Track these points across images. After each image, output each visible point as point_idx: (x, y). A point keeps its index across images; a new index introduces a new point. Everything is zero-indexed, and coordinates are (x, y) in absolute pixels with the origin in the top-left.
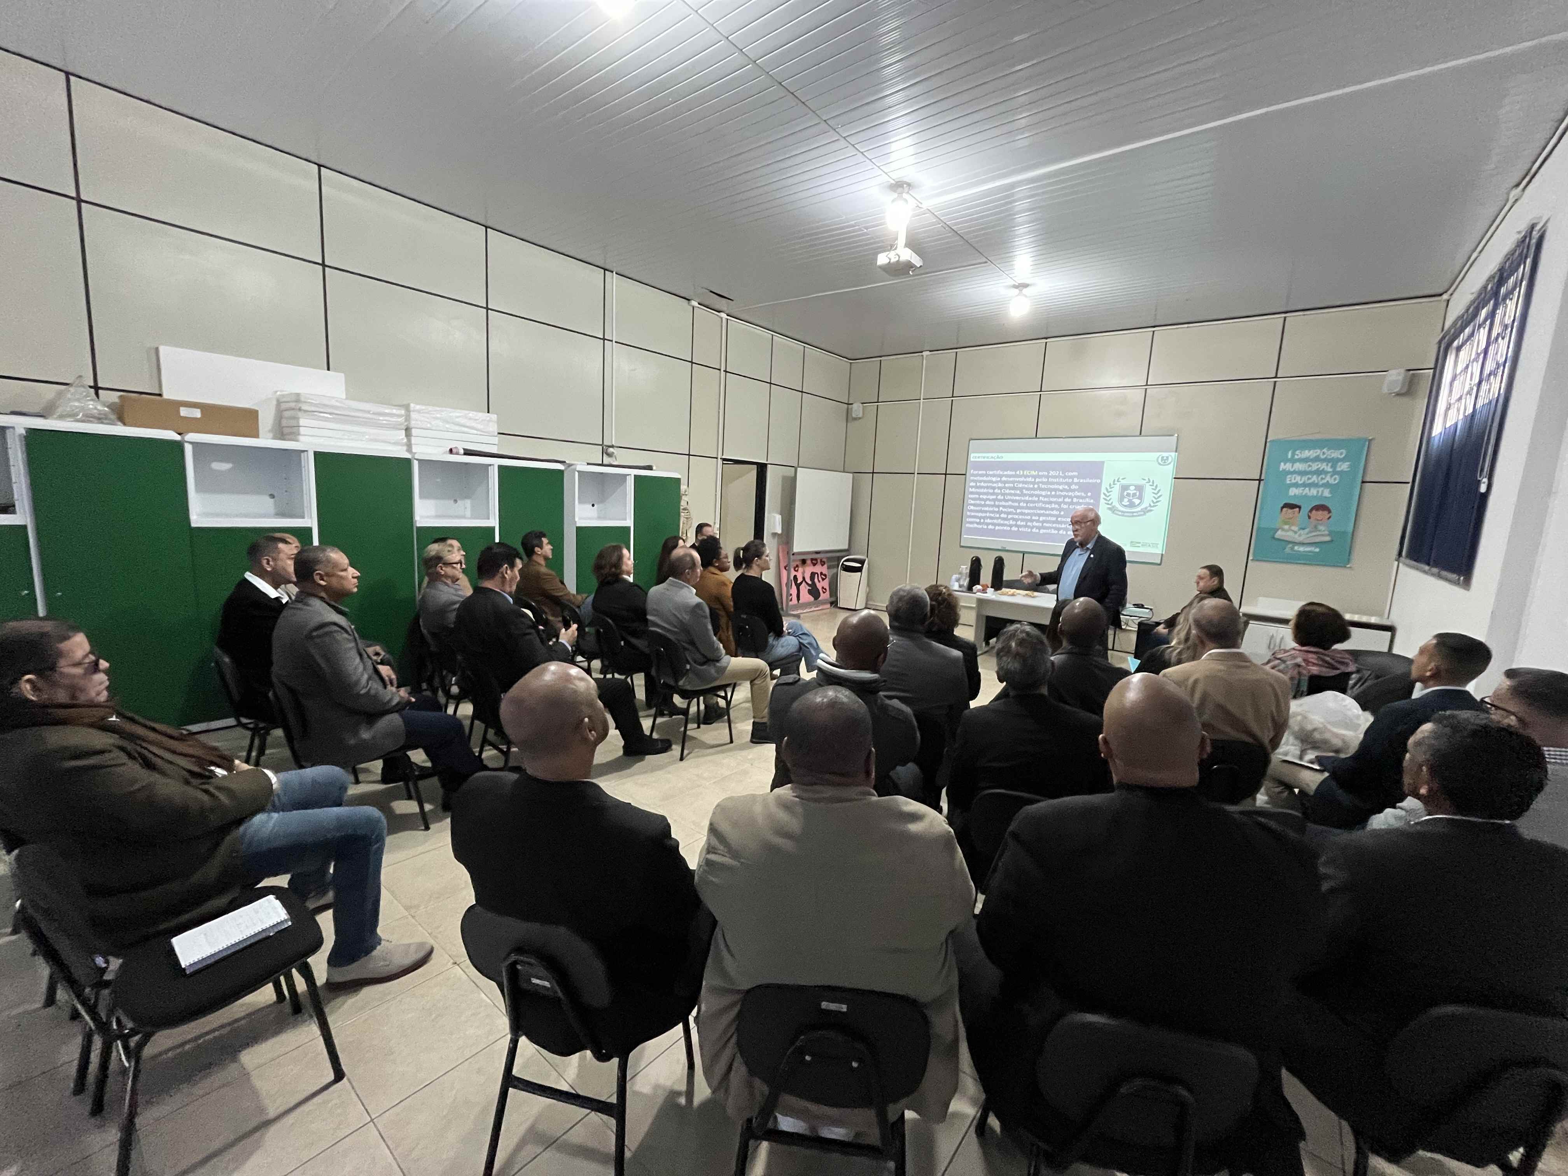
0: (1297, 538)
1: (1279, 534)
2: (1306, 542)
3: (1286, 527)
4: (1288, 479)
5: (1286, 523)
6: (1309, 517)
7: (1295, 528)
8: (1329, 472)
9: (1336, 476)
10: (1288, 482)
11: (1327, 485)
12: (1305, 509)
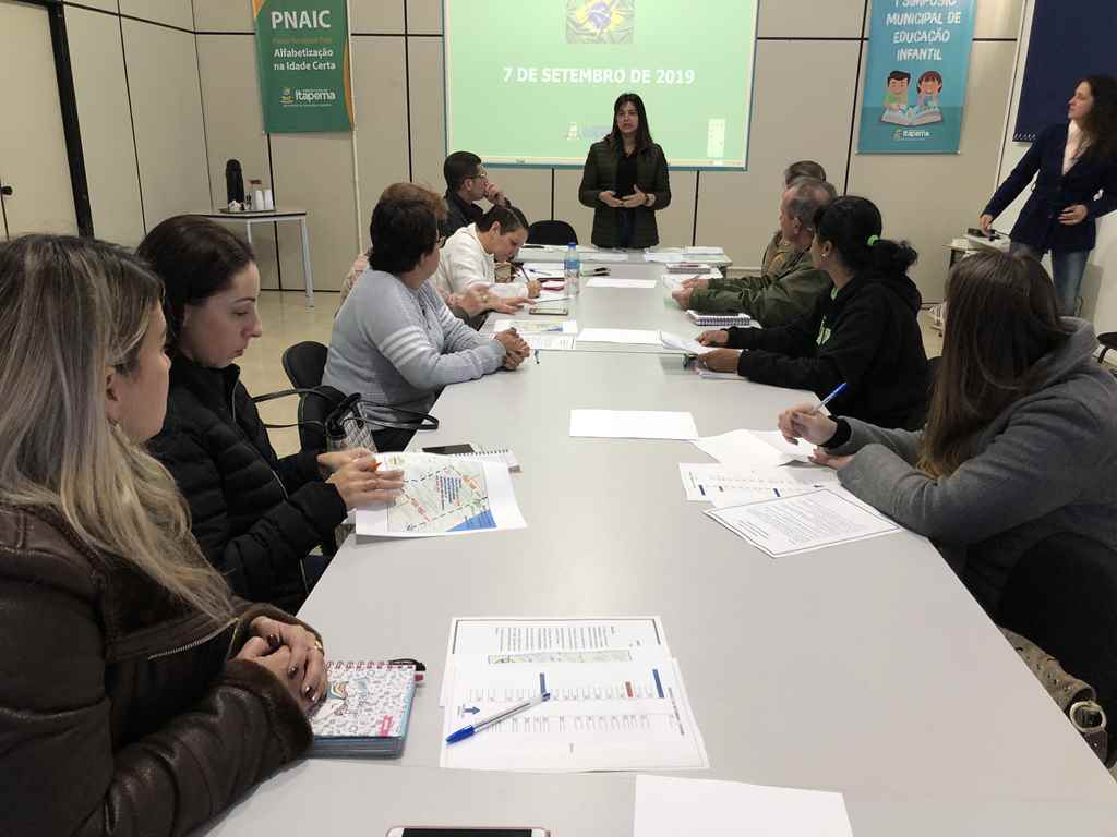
0: (906, 119)
1: (887, 116)
2: (915, 123)
3: (894, 105)
4: (896, 37)
5: (894, 100)
6: (919, 90)
7: (904, 107)
8: (939, 26)
9: (946, 31)
10: (896, 42)
11: (937, 44)
12: (915, 78)
